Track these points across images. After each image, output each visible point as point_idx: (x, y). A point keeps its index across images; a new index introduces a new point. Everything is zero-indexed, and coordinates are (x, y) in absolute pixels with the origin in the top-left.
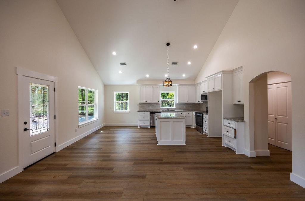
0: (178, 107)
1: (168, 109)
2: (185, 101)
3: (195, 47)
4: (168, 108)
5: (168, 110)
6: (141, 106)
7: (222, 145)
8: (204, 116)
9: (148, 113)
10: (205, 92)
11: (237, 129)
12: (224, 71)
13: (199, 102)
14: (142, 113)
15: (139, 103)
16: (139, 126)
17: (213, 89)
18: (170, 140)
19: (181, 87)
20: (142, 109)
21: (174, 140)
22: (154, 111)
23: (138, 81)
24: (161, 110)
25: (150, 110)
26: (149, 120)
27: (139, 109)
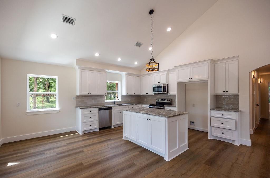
0: (124, 100)
1: (114, 103)
2: (132, 93)
3: (169, 29)
4: (114, 102)
5: (114, 104)
6: (80, 100)
7: (209, 138)
8: (167, 108)
9: (96, 110)
10: (161, 83)
11: (237, 120)
12: (212, 60)
13: (147, 94)
14: (87, 111)
15: (77, 96)
16: (83, 131)
17: (189, 79)
18: (178, 148)
19: (129, 76)
20: (81, 104)
21: (181, 146)
22: (101, 107)
23: (80, 61)
24: (106, 104)
25: (97, 106)
26: (98, 120)
27: (77, 105)
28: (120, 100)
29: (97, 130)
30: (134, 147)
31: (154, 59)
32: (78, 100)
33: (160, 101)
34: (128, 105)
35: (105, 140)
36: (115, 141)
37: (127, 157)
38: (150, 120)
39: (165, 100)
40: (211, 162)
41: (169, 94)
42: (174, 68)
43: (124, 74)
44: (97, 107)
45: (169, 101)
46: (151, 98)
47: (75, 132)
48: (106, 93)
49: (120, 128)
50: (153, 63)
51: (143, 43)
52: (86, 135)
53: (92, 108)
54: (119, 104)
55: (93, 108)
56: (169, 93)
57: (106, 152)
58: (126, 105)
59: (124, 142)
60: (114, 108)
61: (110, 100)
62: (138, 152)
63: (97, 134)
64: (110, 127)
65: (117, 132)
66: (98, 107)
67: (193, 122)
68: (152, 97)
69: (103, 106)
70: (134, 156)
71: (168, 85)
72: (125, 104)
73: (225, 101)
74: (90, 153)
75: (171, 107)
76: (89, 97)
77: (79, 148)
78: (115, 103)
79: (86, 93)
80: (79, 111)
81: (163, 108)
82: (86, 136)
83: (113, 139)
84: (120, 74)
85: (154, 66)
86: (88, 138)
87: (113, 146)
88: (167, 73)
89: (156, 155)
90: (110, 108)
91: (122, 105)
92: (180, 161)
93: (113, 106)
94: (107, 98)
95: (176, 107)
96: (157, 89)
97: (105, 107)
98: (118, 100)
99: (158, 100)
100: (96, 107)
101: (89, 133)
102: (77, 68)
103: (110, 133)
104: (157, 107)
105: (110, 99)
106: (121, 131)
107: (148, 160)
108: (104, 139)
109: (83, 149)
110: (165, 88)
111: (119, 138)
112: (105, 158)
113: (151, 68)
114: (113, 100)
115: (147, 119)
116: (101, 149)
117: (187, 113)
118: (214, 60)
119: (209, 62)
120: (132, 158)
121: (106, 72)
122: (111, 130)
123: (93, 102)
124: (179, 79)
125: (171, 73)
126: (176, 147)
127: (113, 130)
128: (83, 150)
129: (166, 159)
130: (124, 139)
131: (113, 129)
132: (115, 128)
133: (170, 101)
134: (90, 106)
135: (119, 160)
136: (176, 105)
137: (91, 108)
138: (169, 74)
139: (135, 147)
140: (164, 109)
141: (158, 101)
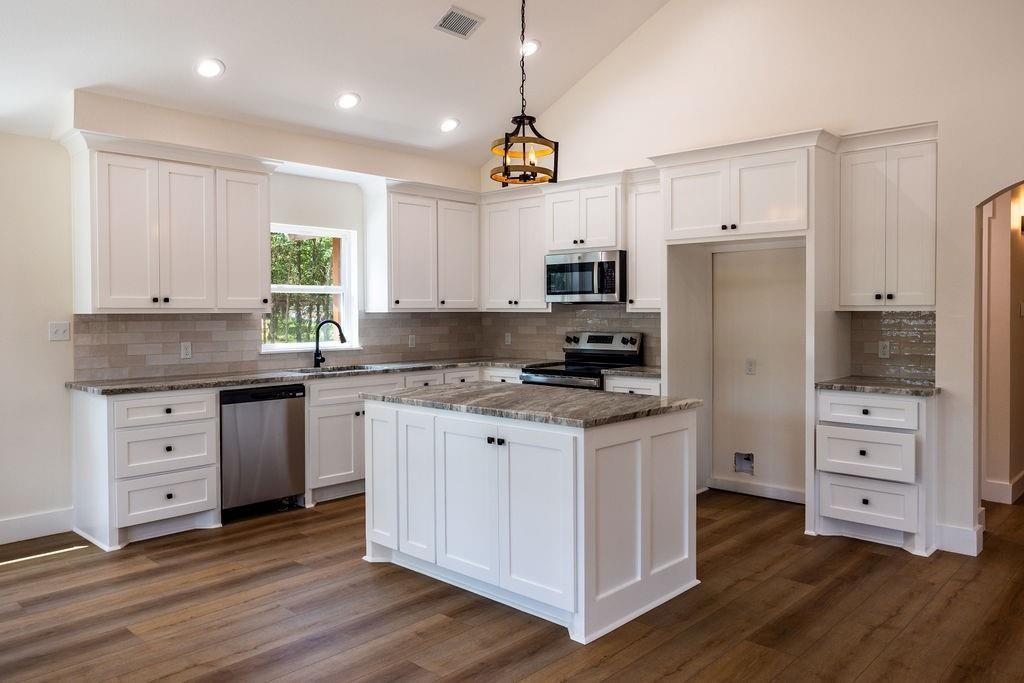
0: (376, 342)
1: (318, 358)
2: (428, 303)
4: (318, 353)
5: (317, 364)
6: (95, 343)
7: (806, 532)
8: (618, 383)
9: (203, 404)
10: (588, 244)
11: (923, 434)
12: (824, 134)
13: (513, 309)
14: (147, 408)
15: (77, 315)
16: (124, 531)
17: (724, 227)
18: (639, 578)
19: (410, 200)
20: (106, 365)
21: (656, 570)
22: (237, 383)
23: (94, 102)
24: (262, 366)
25: (210, 376)
26: (215, 458)
27: (78, 371)
28: (354, 342)
29: (213, 523)
30: (422, 593)
31: (532, 120)
32: (85, 340)
33: (584, 345)
34: (402, 370)
35: (256, 569)
36: (318, 573)
37: (382, 641)
38: (501, 442)
39: (608, 340)
40: (783, 631)
41: (630, 308)
42: (651, 163)
43: (376, 185)
44: (207, 386)
45: (629, 348)
46: (538, 328)
47: (68, 539)
48: (265, 301)
49: (349, 505)
50: (531, 140)
51: (483, 19)
52: (142, 553)
53: (179, 388)
54: (351, 367)
55: (186, 388)
56: (631, 302)
57: (262, 628)
58: (386, 371)
59: (368, 575)
60: (313, 387)
61: (299, 339)
62: (444, 617)
63: (213, 545)
64: (294, 502)
65: (334, 525)
66: (216, 385)
67: (749, 458)
68: (543, 322)
69: (247, 377)
70: (420, 634)
71: (623, 255)
72: (386, 367)
73: (888, 343)
74: (172, 638)
75: (638, 376)
76: (159, 324)
77: (100, 620)
78: (323, 360)
79: (137, 300)
80: (97, 409)
81: (594, 382)
82: (143, 558)
83: (308, 566)
84: (356, 185)
85: (532, 158)
86: (153, 565)
87: (305, 595)
88: (619, 187)
89: (532, 620)
90: (293, 392)
91: (367, 373)
92: (644, 637)
93: (311, 377)
94: (275, 327)
95: (659, 376)
96: (576, 275)
97: (258, 381)
98: (343, 340)
99: (576, 340)
100: (200, 381)
101: (162, 543)
102: (79, 143)
103: (291, 532)
104: (567, 378)
105: (298, 334)
106: (355, 519)
107: (486, 644)
108: (254, 565)
109: (132, 624)
110: (612, 274)
111: (341, 554)
112: (260, 657)
113: (517, 168)
114: (314, 344)
115: (491, 440)
116: (236, 617)
117: (688, 407)
118: (837, 134)
119: (812, 143)
120: (404, 643)
121: (264, 172)
122: (294, 518)
123: (185, 352)
124: (676, 229)
125: (642, 189)
126: (633, 574)
127: (308, 519)
128: (130, 628)
129: (579, 635)
130: (368, 558)
131: (312, 512)
132: (320, 508)
133: (634, 348)
134: (165, 378)
135: (335, 658)
136: (660, 367)
137: (172, 388)
138: (632, 198)
139: (427, 596)
140: (601, 387)
141: (573, 346)
